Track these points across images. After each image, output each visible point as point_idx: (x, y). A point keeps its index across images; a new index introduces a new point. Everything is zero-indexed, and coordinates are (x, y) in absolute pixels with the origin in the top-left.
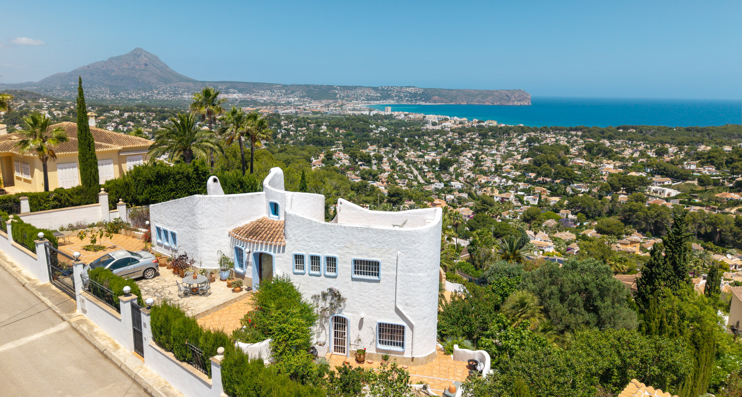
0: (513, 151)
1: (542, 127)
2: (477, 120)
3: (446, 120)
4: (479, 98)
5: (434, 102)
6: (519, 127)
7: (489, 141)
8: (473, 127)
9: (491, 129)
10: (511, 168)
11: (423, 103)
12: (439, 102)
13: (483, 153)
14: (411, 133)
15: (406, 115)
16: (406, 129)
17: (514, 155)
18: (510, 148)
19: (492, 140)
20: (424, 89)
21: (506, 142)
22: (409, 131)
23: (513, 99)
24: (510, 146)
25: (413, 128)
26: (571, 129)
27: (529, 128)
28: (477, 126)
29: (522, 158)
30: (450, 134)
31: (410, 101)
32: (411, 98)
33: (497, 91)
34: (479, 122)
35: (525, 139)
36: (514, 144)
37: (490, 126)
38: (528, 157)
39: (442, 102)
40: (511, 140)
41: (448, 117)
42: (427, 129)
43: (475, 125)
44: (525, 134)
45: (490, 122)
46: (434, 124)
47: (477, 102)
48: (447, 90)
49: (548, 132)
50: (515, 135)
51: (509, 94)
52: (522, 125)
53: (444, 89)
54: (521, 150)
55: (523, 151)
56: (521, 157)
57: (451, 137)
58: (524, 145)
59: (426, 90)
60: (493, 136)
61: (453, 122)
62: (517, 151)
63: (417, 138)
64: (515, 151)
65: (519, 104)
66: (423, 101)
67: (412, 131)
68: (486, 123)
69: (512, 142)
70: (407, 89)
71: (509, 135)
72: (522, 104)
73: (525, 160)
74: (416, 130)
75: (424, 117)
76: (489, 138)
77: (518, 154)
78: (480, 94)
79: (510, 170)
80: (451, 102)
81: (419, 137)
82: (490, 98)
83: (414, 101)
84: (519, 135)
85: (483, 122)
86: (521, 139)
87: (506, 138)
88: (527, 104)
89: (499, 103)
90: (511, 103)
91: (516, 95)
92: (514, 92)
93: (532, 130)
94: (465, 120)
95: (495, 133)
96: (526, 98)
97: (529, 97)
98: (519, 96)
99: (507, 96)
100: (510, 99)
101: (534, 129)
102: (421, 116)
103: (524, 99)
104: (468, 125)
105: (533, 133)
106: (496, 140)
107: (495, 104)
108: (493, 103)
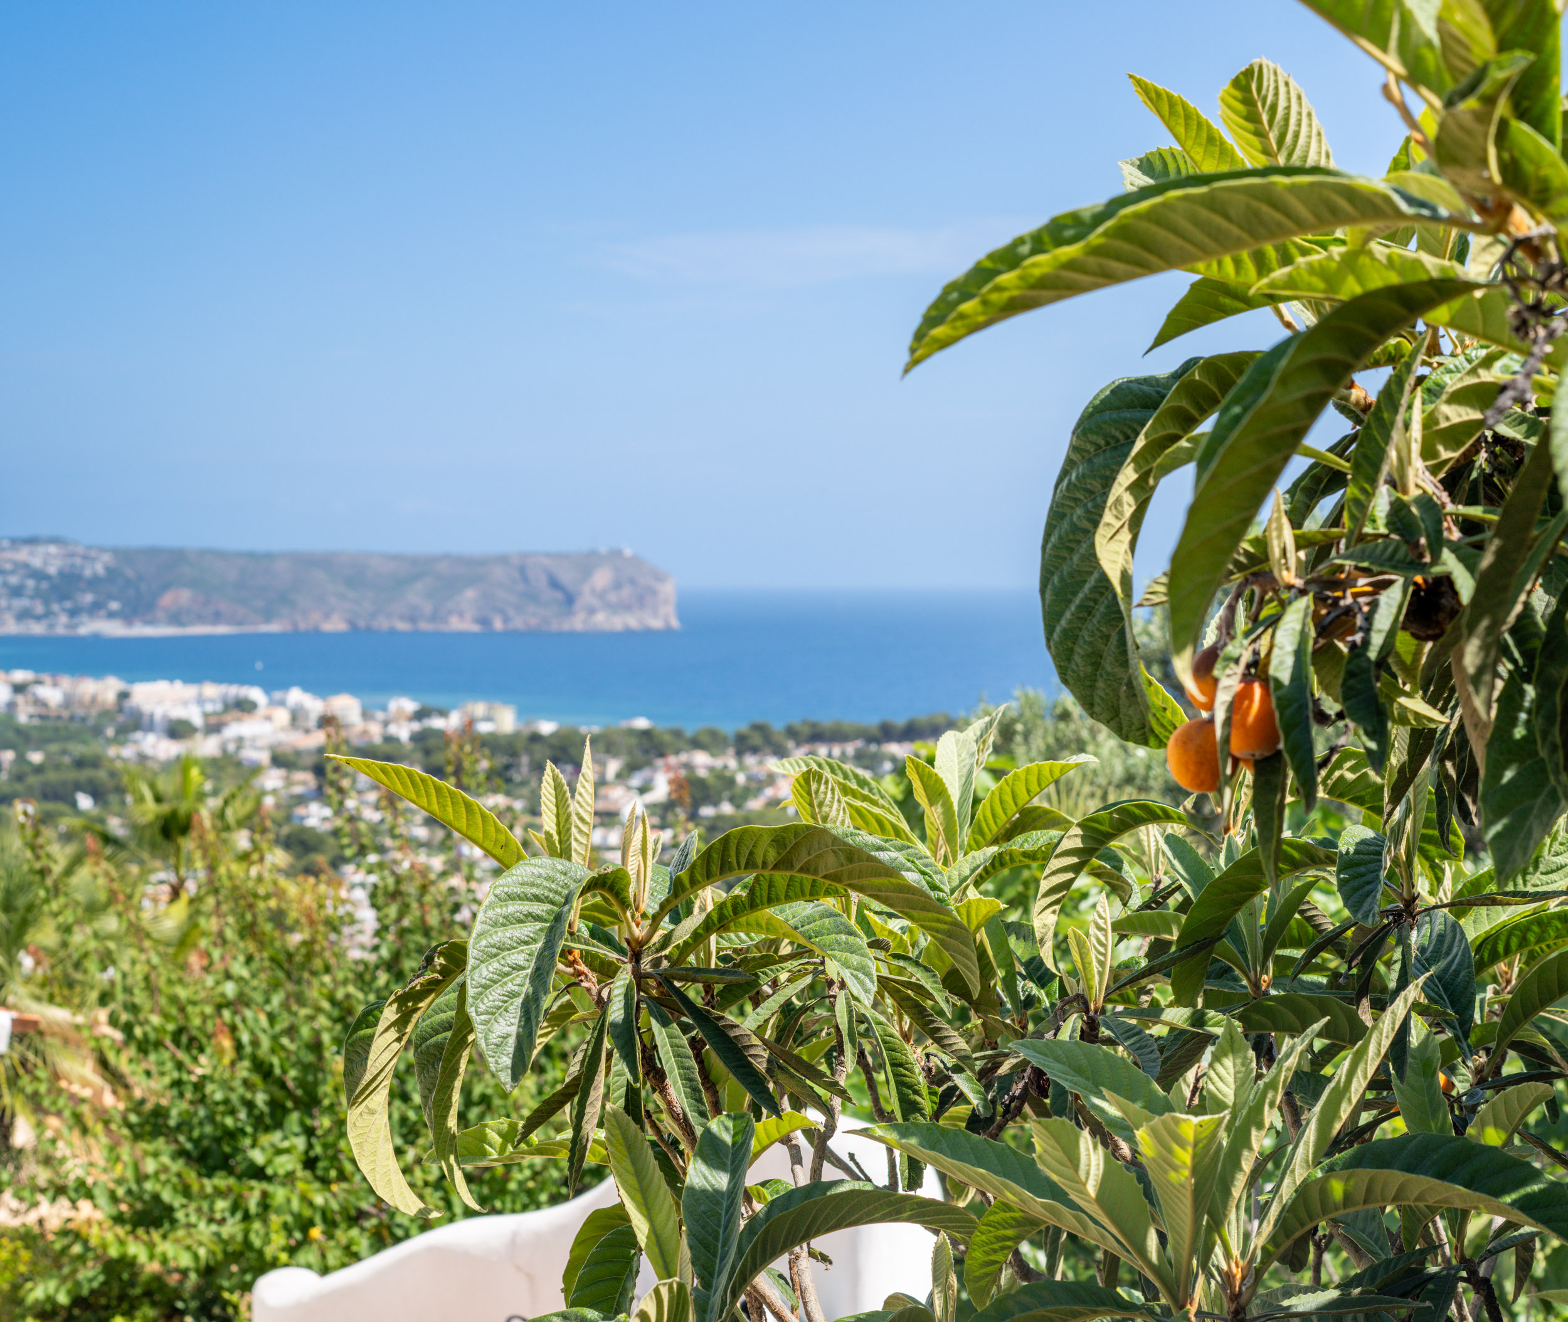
1: (743, 727)
2: (410, 707)
3: (245, 707)
4: (415, 596)
5: (176, 619)
6: (632, 732)
8: (389, 739)
9: (491, 744)
11: (114, 629)
12: (201, 619)
13: (454, 866)
14: (52, 776)
15: (19, 689)
16: (21, 758)
19: (499, 800)
20: (115, 551)
22: (39, 769)
23: (586, 598)
25: (64, 752)
26: (888, 733)
27: (677, 734)
28: (416, 738)
30: (273, 779)
31: (38, 618)
32: (47, 603)
33: (503, 560)
34: (420, 715)
35: (662, 787)
37: (481, 734)
39: (217, 618)
41: (256, 694)
42: (143, 758)
43: (403, 732)
44: (659, 762)
45: (479, 709)
46: (177, 730)
47: (402, 618)
48: (240, 555)
49: (781, 753)
50: (614, 766)
51: (566, 577)
52: (642, 723)
53: (221, 555)
57: (274, 792)
58: (663, 813)
59: (125, 555)
60: (502, 778)
61: (282, 716)
63: (85, 802)
65: (619, 622)
66: (111, 615)
67: (58, 767)
68: (456, 717)
70: (23, 555)
72: (633, 623)
74: (80, 763)
75: (124, 696)
78: (417, 577)
80: (268, 617)
81: (97, 794)
83: (63, 619)
84: (632, 768)
85: (443, 713)
86: (643, 790)
88: (656, 624)
89: (518, 623)
90: (578, 622)
91: (602, 578)
92: (587, 562)
93: (696, 744)
94: (347, 706)
95: (508, 767)
96: (654, 592)
97: (668, 589)
98: (617, 586)
99: (555, 584)
100: (570, 600)
101: (705, 739)
102: (107, 689)
103: (643, 598)
104: (365, 732)
105: (701, 760)
106: (517, 797)
107: (498, 625)
108: (484, 621)
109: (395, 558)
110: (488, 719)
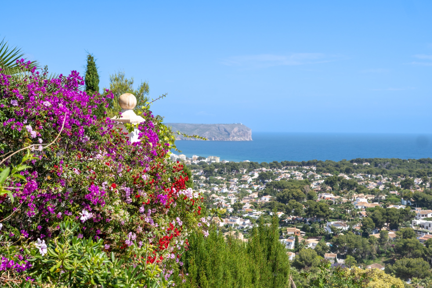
0: (247, 189)
1: (271, 162)
2: (197, 157)
6: (247, 163)
7: (217, 179)
8: (193, 164)
9: (216, 165)
10: (251, 208)
13: (213, 193)
17: (249, 194)
18: (243, 186)
19: (219, 178)
21: (236, 180)
23: (233, 134)
24: (241, 184)
28: (198, 164)
29: (260, 196)
33: (214, 125)
34: (199, 159)
35: (256, 175)
36: (245, 182)
37: (213, 163)
38: (265, 194)
40: (241, 177)
43: (196, 162)
44: (255, 170)
45: (212, 158)
49: (280, 168)
50: (245, 171)
51: (228, 129)
52: (248, 161)
54: (256, 187)
55: (258, 189)
56: (259, 195)
58: (256, 181)
60: (220, 173)
62: (251, 187)
64: (249, 189)
65: (239, 139)
68: (207, 159)
69: (242, 179)
71: (238, 171)
72: (242, 139)
73: (263, 198)
76: (216, 175)
77: (253, 192)
78: (196, 129)
79: (250, 210)
82: (207, 133)
84: (249, 171)
85: (204, 159)
86: (252, 176)
87: (235, 175)
88: (248, 140)
89: (218, 139)
90: (231, 139)
91: (236, 130)
92: (233, 126)
93: (262, 166)
94: (183, 156)
95: (222, 170)
96: (247, 133)
97: (250, 132)
98: (239, 131)
99: (226, 131)
100: (229, 134)
101: (264, 165)
103: (245, 134)
104: (188, 162)
105: (264, 169)
106: (224, 177)
107: (213, 139)
108: (210, 139)
109: (191, 125)
110: (214, 160)
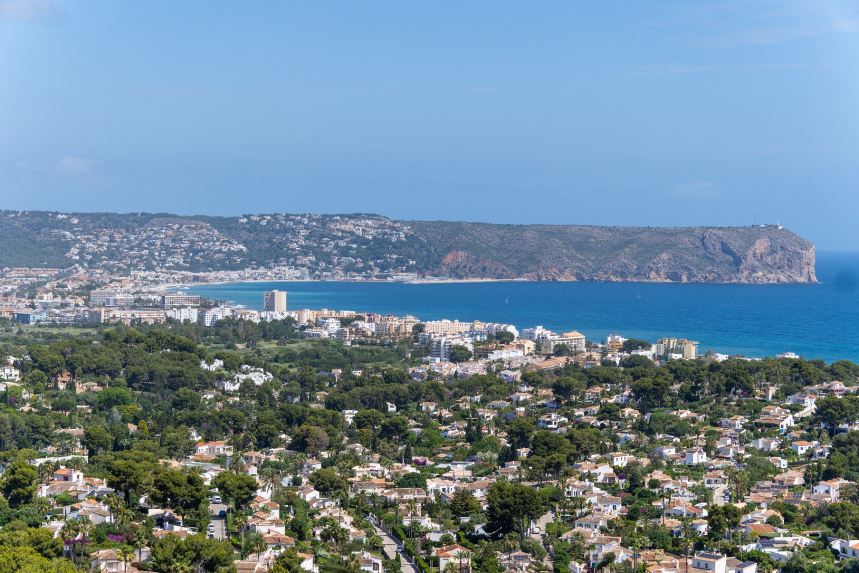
0: (772, 454)
2: (622, 340)
3: (504, 339)
4: (625, 258)
5: (455, 272)
6: (786, 362)
7: (676, 418)
8: (606, 363)
9: (678, 371)
10: (771, 521)
11: (412, 279)
12: (473, 273)
13: (655, 465)
14: (369, 389)
15: (345, 322)
16: (347, 374)
17: (778, 471)
18: (761, 443)
19: (686, 414)
20: (413, 224)
21: (739, 421)
22: (360, 383)
23: (750, 260)
24: (757, 437)
25: (377, 370)
27: (819, 364)
28: (624, 363)
29: (810, 481)
30: (524, 394)
31: (359, 271)
32: (365, 261)
33: (689, 231)
34: (629, 346)
35: (810, 407)
36: (770, 429)
37: (673, 362)
38: (829, 475)
39: (484, 272)
40: (757, 411)
41: (512, 329)
42: (432, 374)
43: (616, 358)
44: (808, 388)
45: (673, 343)
46: (457, 355)
47: (615, 273)
48: (500, 227)
50: (772, 391)
51: (735, 245)
52: (792, 356)
53: (487, 226)
54: (802, 449)
55: (810, 454)
56: (806, 477)
57: (525, 403)
58: (808, 428)
59: (419, 226)
60: (689, 398)
61: (530, 345)
62: (785, 451)
63: (392, 408)
64: (779, 454)
65: (772, 278)
66: (410, 269)
67: (373, 381)
68: (654, 349)
69: (762, 419)
70: (349, 226)
71: (748, 392)
72: (783, 278)
73: (821, 487)
74: (388, 379)
75: (419, 328)
76: (674, 406)
77: (791, 465)
78: (626, 244)
79: (768, 531)
80: (519, 275)
81: (401, 404)
82: (665, 256)
83: (377, 271)
84: (787, 392)
85: (646, 346)
86: (794, 409)
87: (739, 404)
88: (802, 279)
89: (699, 277)
90: (743, 278)
91: (761, 246)
92: (751, 234)
93: (834, 374)
94: (576, 338)
95: (694, 389)
96: (800, 257)
97: (810, 254)
98: (773, 252)
99: (726, 249)
100: (737, 261)
101: (841, 370)
102: (407, 324)
103: (792, 260)
104: (590, 358)
105: (838, 385)
106: (700, 413)
107: (685, 279)
108: (675, 276)
109: (611, 230)
110: (680, 351)
